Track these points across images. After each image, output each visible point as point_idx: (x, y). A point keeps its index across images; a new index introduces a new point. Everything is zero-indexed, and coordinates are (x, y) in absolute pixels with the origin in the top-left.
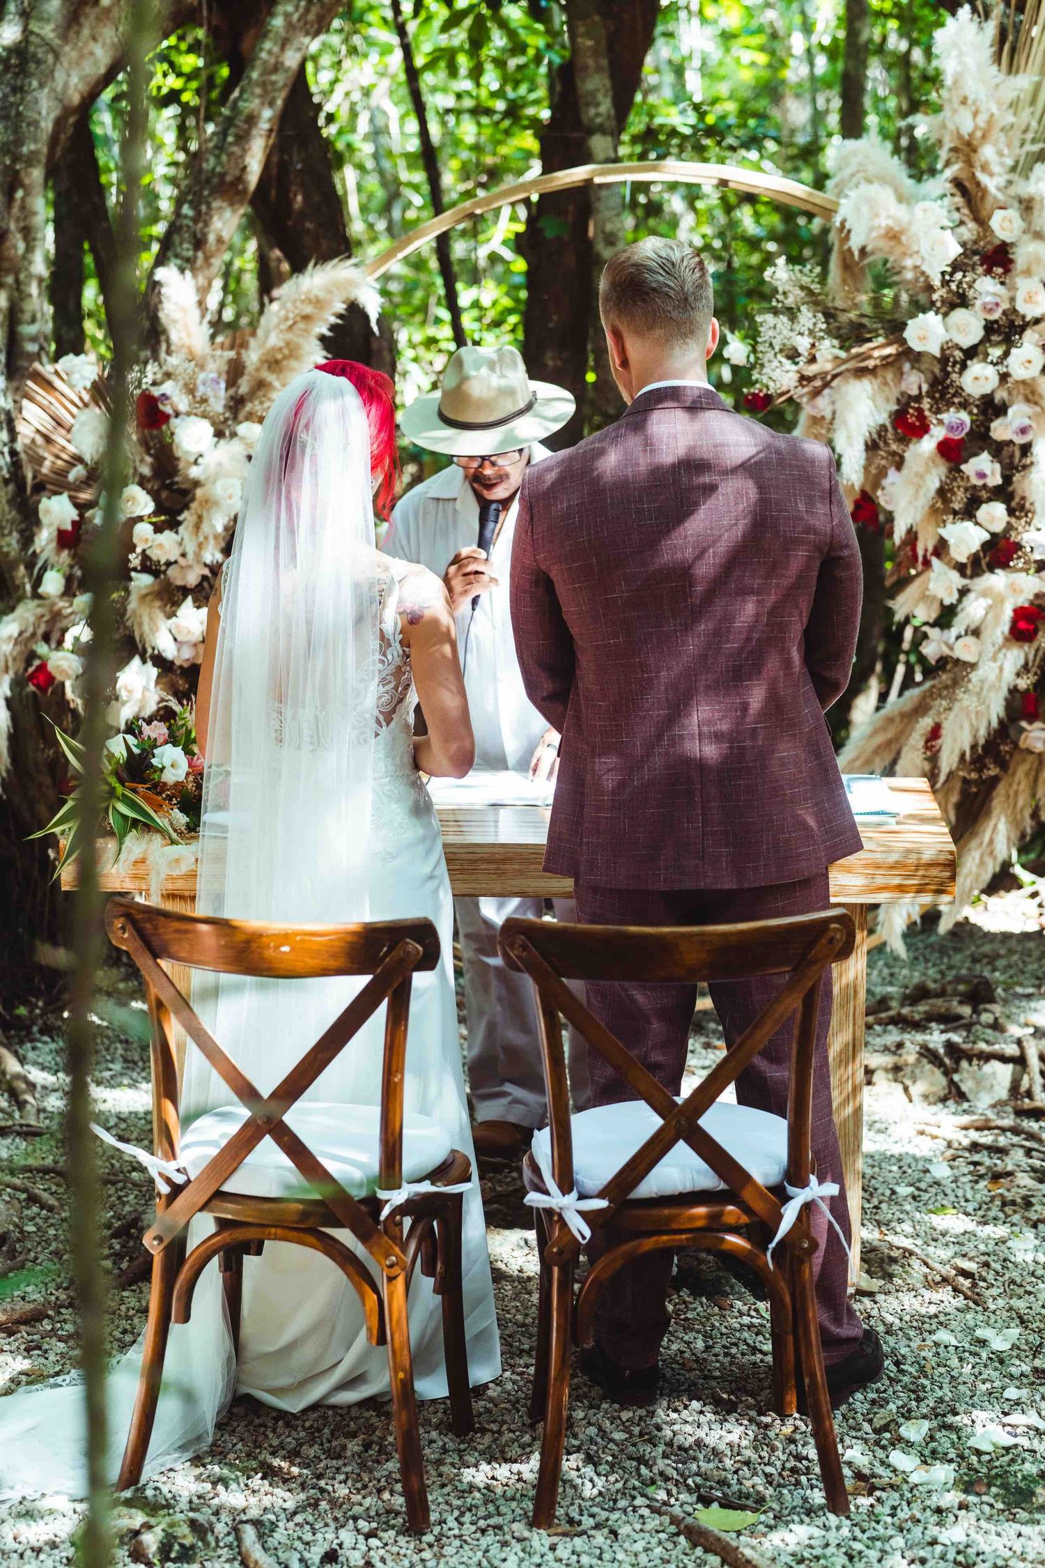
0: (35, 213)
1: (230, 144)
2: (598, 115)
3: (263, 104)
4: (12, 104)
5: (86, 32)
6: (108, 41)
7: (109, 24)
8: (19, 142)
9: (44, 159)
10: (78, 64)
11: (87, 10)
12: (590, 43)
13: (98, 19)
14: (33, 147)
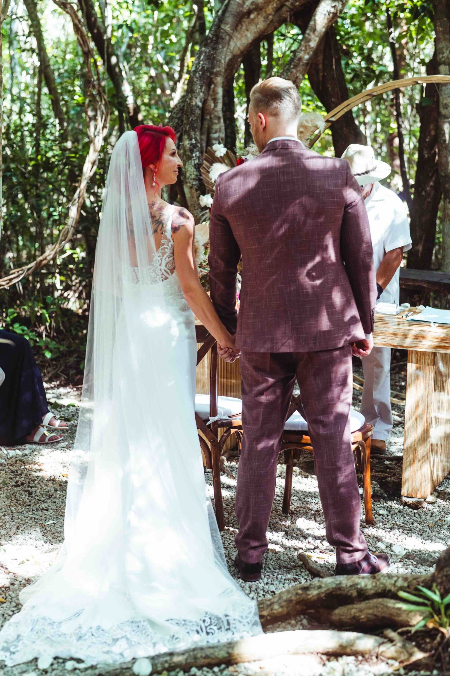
0: (218, 93)
1: (292, 68)
2: (443, 57)
3: (305, 53)
4: (212, 54)
5: (244, 28)
6: (253, 31)
7: (253, 25)
8: (213, 68)
9: (222, 74)
10: (240, 39)
11: (245, 20)
12: (441, 29)
13: (249, 23)
14: (218, 69)
